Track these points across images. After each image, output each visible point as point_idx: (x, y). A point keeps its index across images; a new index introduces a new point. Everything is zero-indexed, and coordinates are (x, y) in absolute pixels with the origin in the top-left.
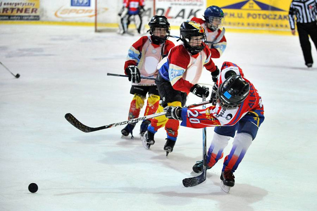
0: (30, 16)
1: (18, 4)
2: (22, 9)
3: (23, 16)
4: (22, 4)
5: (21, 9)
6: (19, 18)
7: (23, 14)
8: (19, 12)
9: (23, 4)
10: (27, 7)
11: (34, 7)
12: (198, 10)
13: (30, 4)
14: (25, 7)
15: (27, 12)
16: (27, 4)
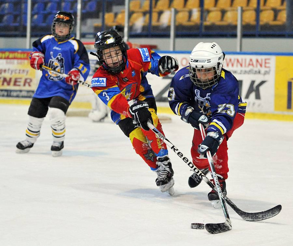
0: (21, 91)
1: (5, 71)
2: (10, 79)
3: (11, 91)
4: (10, 72)
5: (8, 79)
6: (6, 93)
7: (11, 87)
8: (5, 84)
9: (12, 72)
10: (18, 76)
11: (28, 77)
12: (262, 83)
13: (21, 72)
14: (14, 76)
15: (18, 83)
16: (18, 71)
